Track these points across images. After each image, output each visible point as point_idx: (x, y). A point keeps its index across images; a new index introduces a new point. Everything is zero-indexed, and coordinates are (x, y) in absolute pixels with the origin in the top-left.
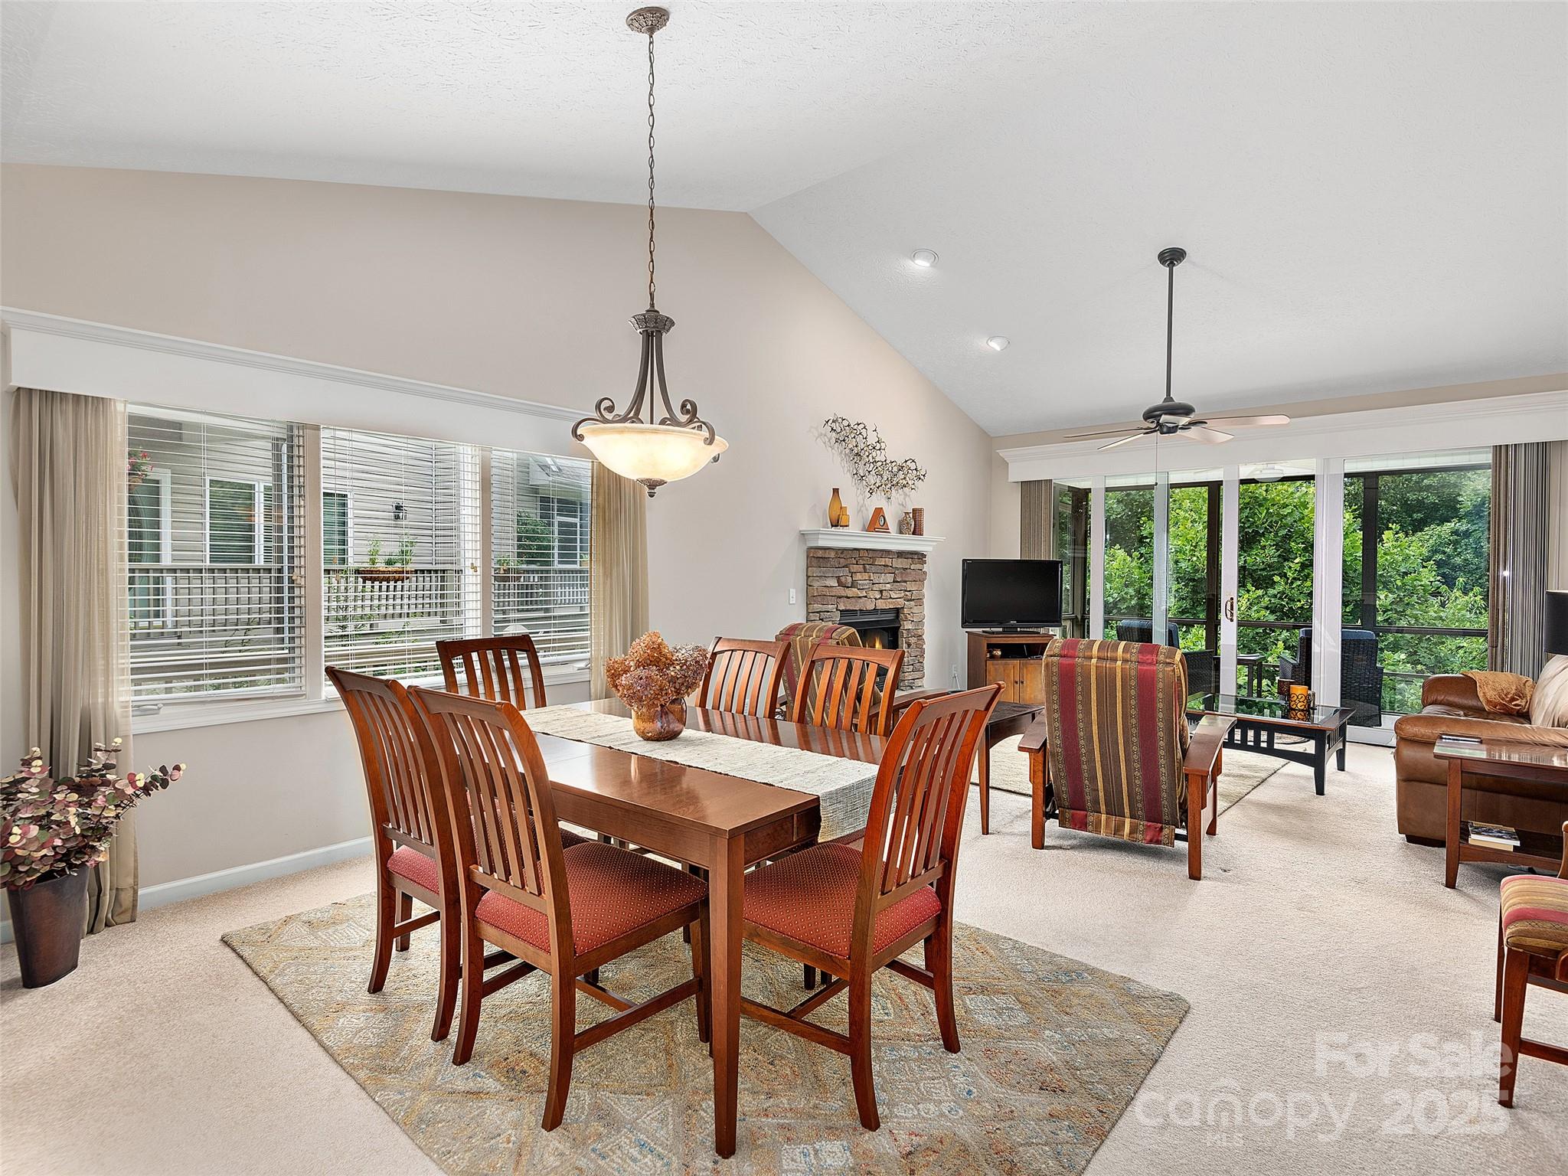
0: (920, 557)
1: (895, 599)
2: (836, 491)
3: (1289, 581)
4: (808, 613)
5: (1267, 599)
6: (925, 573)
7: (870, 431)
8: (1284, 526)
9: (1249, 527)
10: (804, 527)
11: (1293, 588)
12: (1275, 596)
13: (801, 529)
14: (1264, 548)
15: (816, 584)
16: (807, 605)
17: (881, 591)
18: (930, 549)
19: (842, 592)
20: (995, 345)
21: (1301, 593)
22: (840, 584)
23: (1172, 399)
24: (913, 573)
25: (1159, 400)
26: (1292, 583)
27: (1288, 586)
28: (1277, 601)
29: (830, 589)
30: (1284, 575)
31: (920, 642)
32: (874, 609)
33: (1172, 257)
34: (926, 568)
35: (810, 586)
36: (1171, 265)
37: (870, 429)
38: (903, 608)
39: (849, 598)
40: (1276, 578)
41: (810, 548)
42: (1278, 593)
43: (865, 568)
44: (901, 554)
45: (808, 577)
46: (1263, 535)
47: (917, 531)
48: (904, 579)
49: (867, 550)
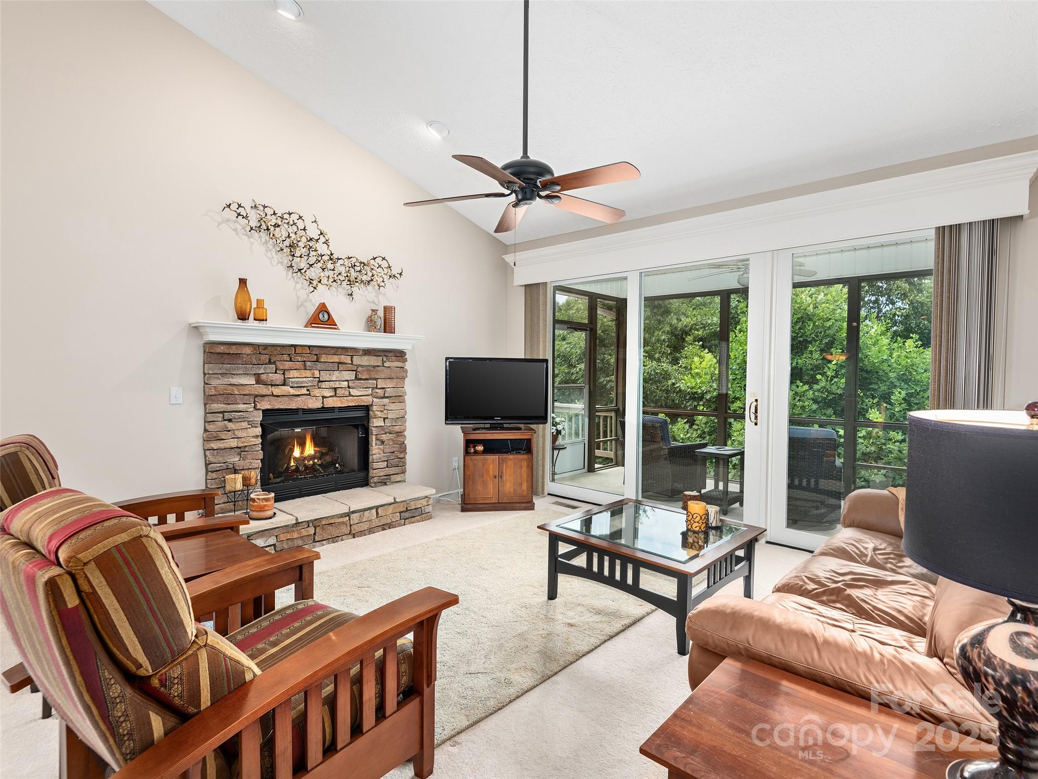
0: (400, 355)
1: (360, 395)
2: (243, 282)
3: (829, 379)
4: (206, 413)
5: (811, 392)
6: (406, 370)
8: (827, 336)
9: (801, 337)
10: (197, 318)
11: (833, 384)
12: (819, 390)
13: (190, 322)
14: (811, 352)
15: (219, 382)
16: (205, 405)
17: (334, 389)
18: (412, 346)
19: (263, 390)
21: (838, 388)
22: (258, 381)
23: (528, 157)
24: (385, 370)
26: (831, 380)
27: (828, 383)
28: (820, 394)
29: (240, 387)
30: (823, 374)
31: (400, 439)
32: (322, 408)
34: (407, 365)
35: (207, 384)
37: (308, 220)
38: (372, 405)
39: (276, 396)
40: (819, 377)
41: (209, 343)
42: (821, 388)
43: (305, 366)
44: (368, 352)
45: (205, 374)
46: (810, 342)
47: (388, 327)
48: (373, 377)
49: (309, 347)
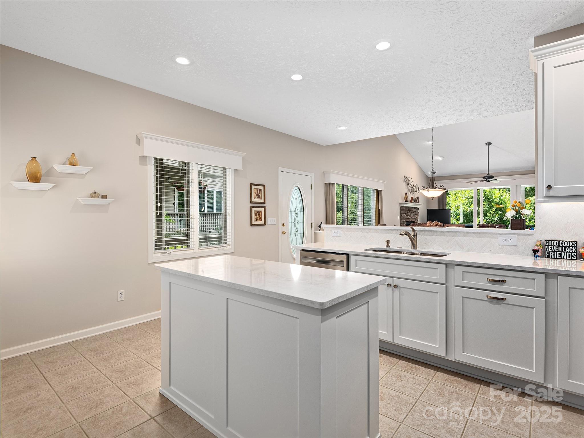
0: (418, 209)
1: (414, 219)
2: (406, 193)
4: (401, 222)
6: (419, 212)
7: (411, 178)
13: (400, 202)
15: (403, 215)
17: (412, 217)
18: (420, 207)
20: (440, 159)
23: (489, 174)
25: (486, 175)
29: (405, 216)
33: (489, 144)
34: (419, 211)
35: (401, 216)
36: (489, 146)
39: (407, 218)
41: (401, 207)
43: (409, 211)
44: (415, 208)
45: (401, 213)
47: (418, 202)
48: (415, 214)
49: (410, 207)
